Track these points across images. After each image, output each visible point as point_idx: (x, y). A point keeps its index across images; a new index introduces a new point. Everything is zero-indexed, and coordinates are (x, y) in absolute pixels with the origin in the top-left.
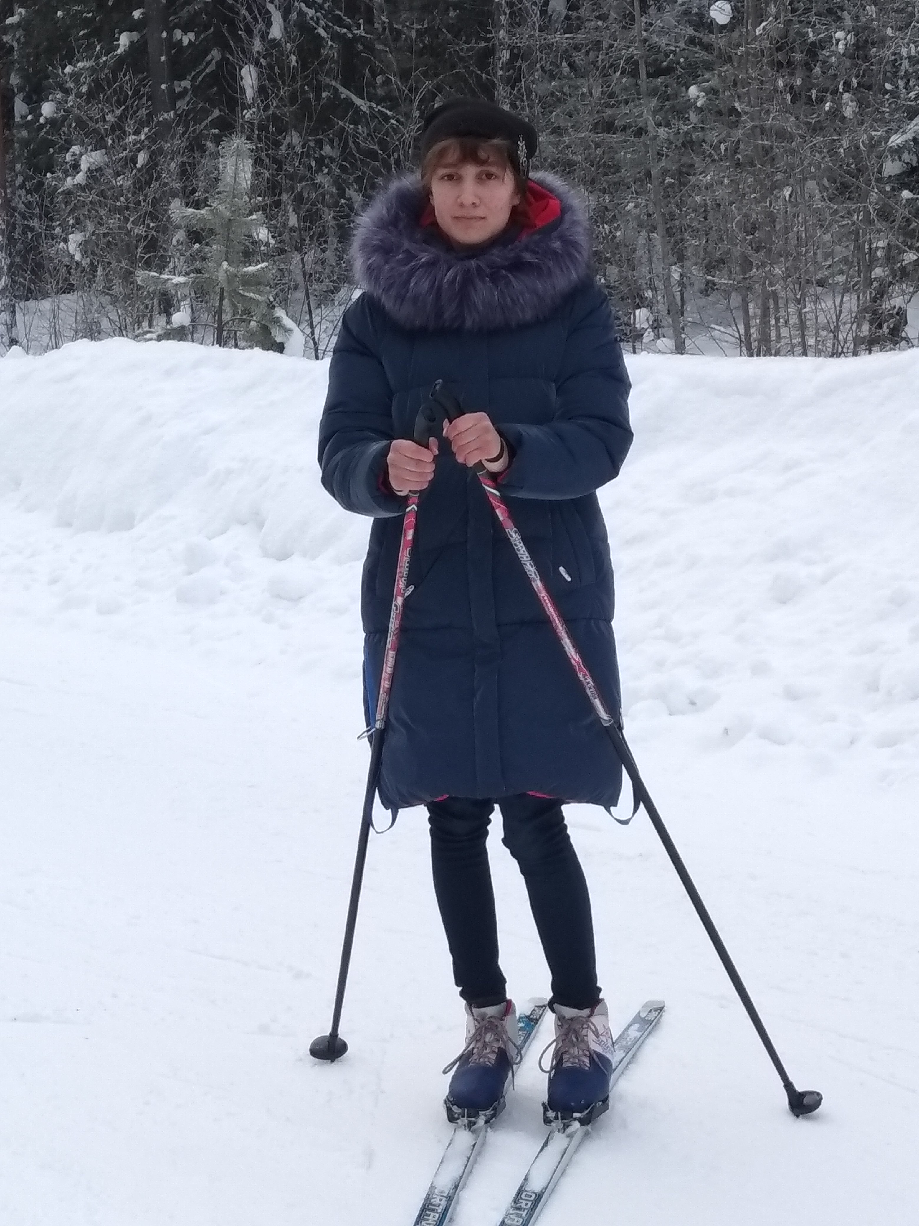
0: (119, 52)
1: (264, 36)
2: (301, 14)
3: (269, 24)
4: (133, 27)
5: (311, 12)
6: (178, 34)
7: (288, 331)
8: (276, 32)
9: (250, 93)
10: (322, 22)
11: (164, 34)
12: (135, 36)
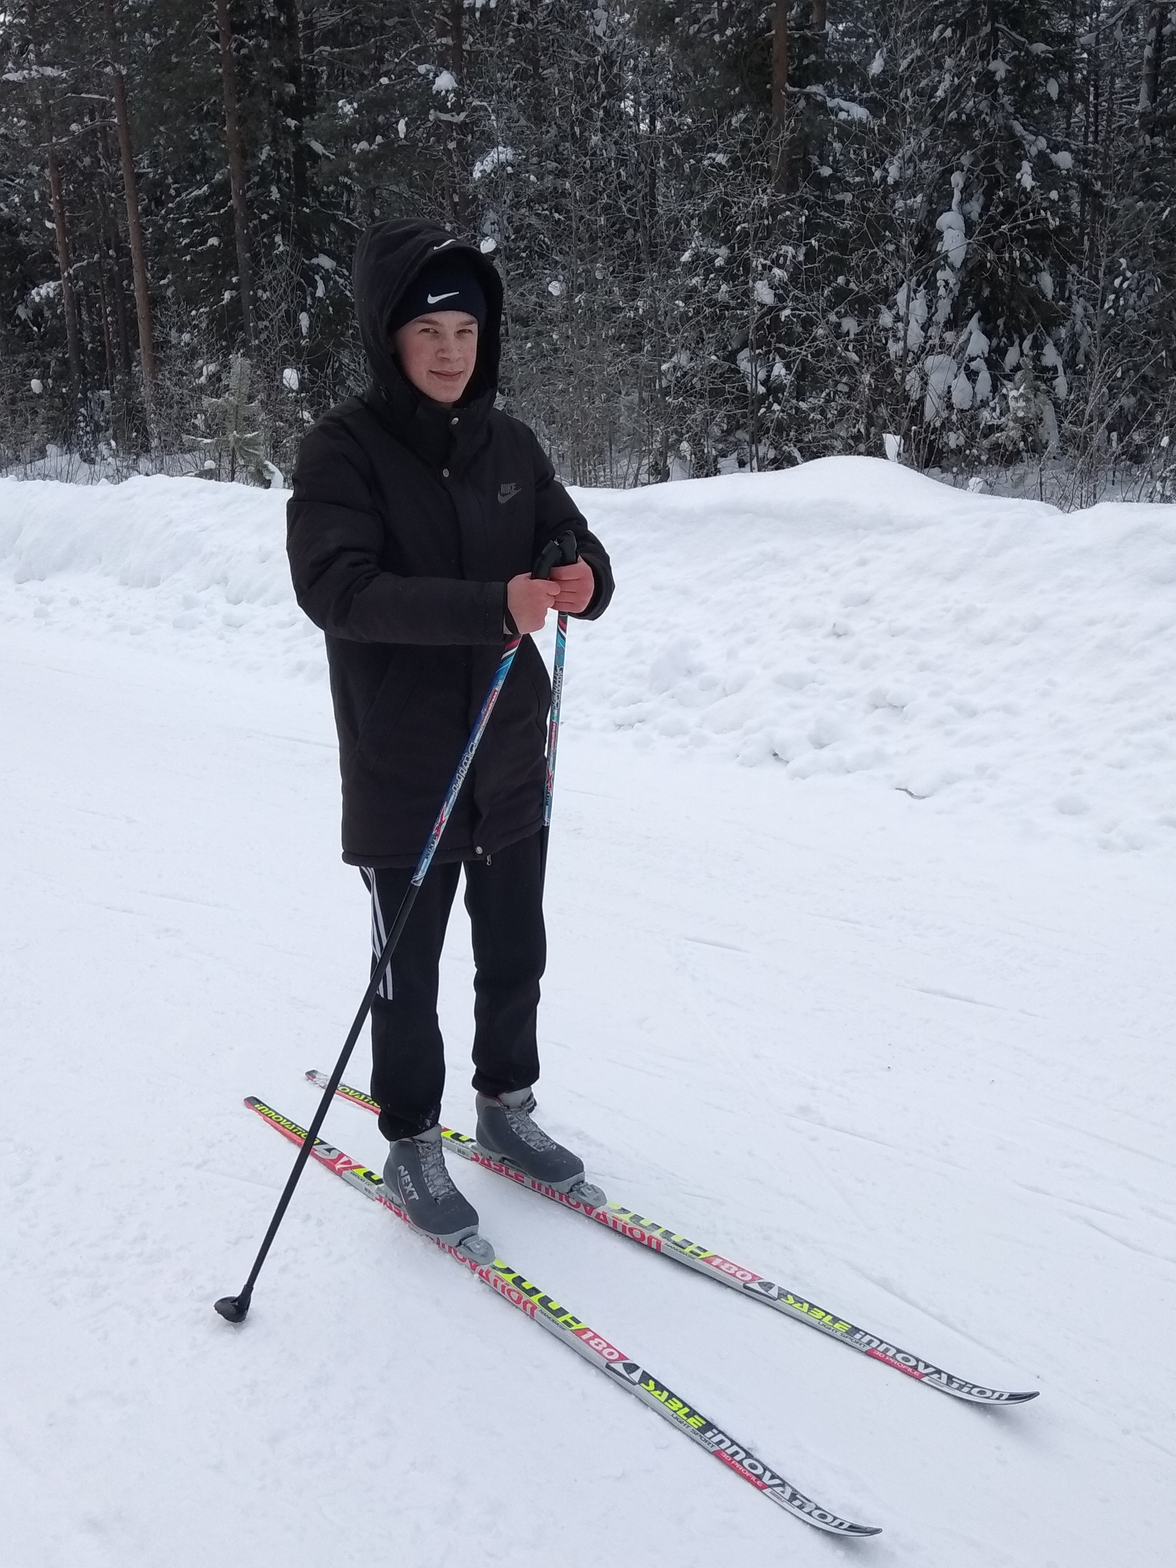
0: (223, 303)
1: (313, 295)
2: (336, 282)
3: (316, 288)
4: (234, 287)
5: (341, 281)
6: (260, 292)
7: (273, 473)
8: (320, 293)
9: (304, 331)
10: (348, 287)
11: (251, 293)
12: (234, 293)
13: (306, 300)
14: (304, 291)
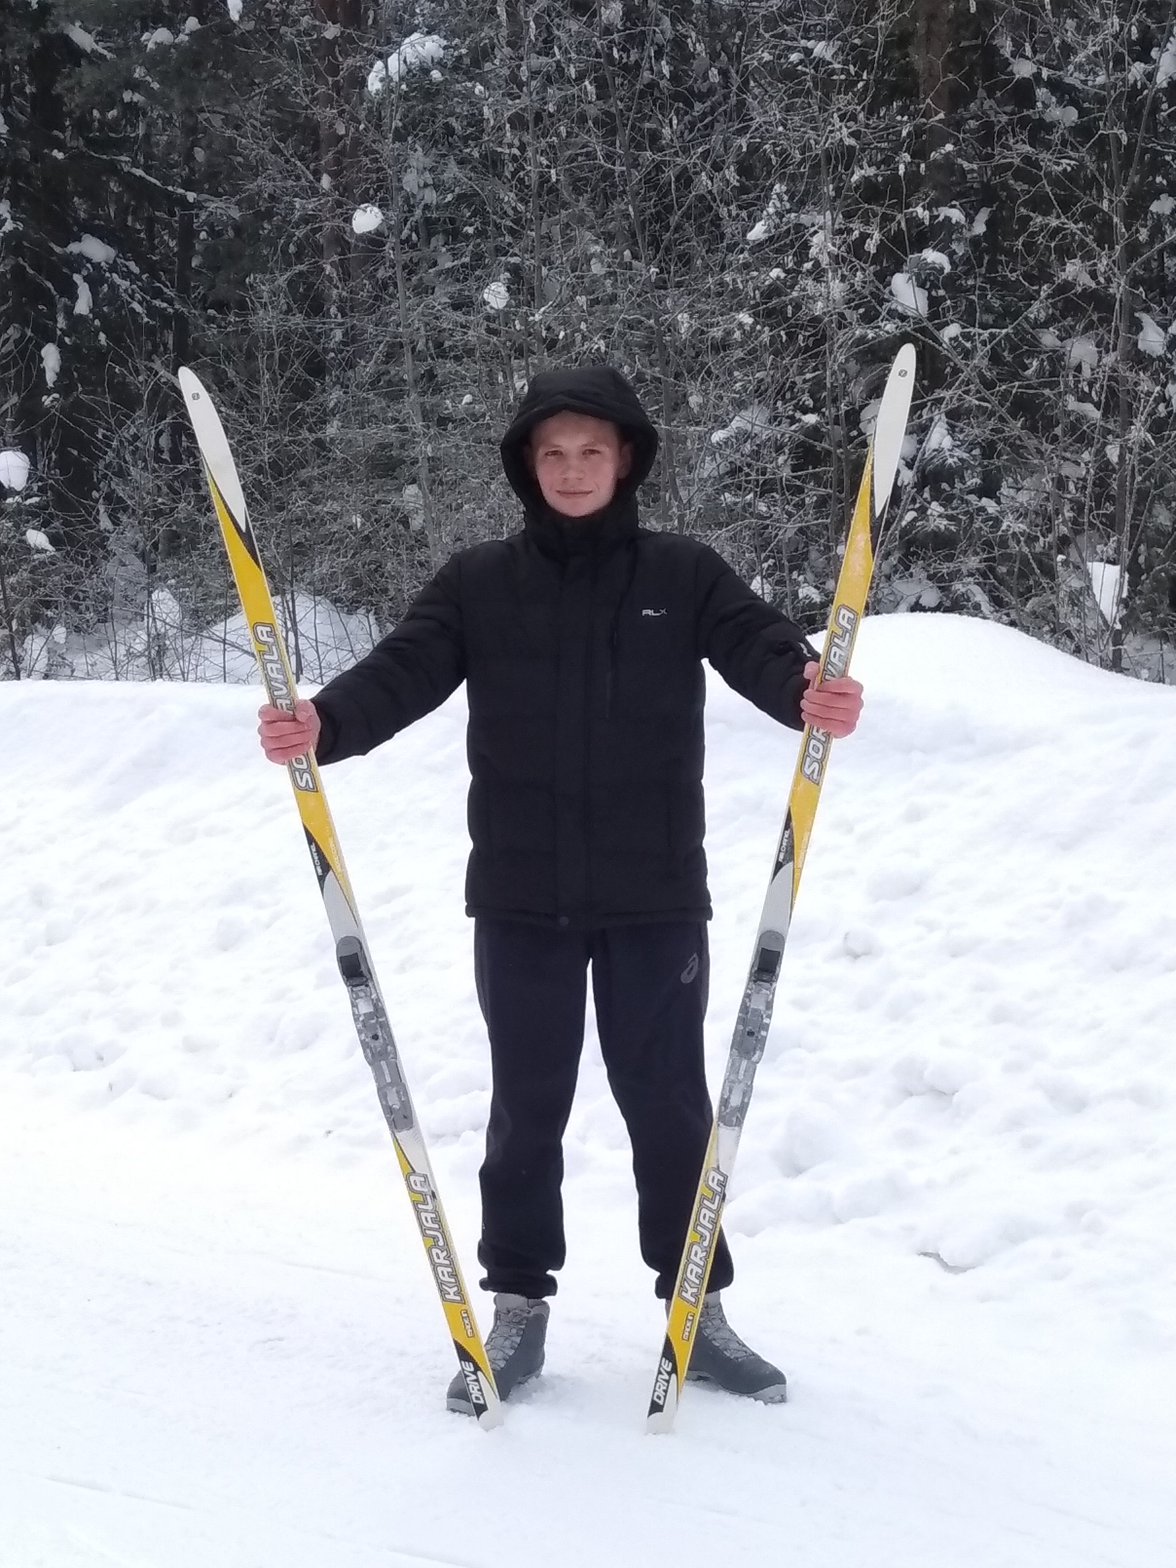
1: (69, 311)
2: (113, 287)
3: (74, 297)
5: (125, 284)
8: (83, 306)
9: (50, 378)
10: (138, 296)
13: (56, 322)
14: (51, 304)
